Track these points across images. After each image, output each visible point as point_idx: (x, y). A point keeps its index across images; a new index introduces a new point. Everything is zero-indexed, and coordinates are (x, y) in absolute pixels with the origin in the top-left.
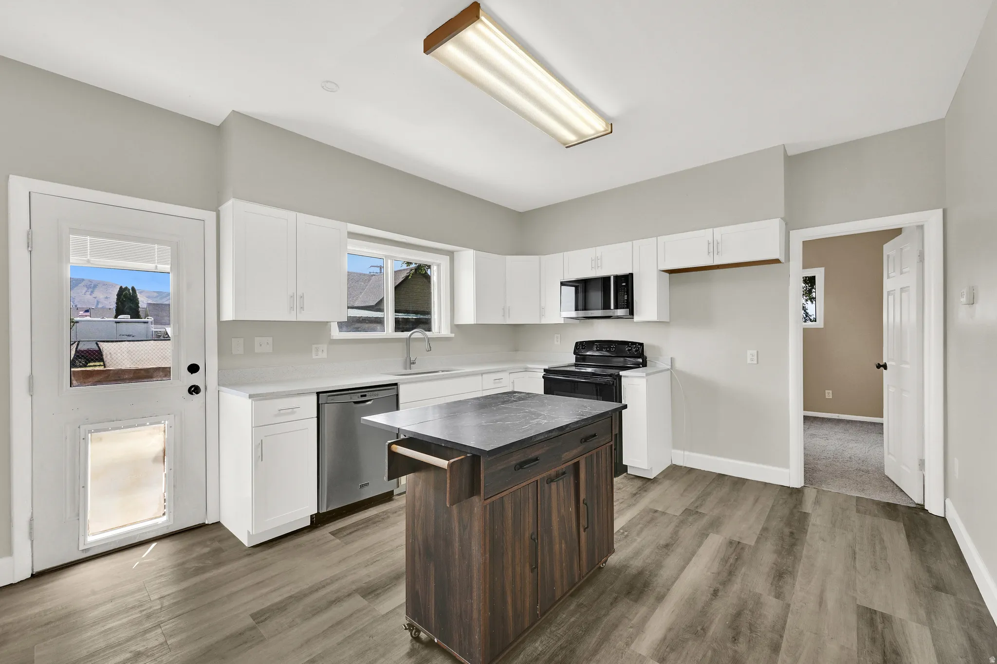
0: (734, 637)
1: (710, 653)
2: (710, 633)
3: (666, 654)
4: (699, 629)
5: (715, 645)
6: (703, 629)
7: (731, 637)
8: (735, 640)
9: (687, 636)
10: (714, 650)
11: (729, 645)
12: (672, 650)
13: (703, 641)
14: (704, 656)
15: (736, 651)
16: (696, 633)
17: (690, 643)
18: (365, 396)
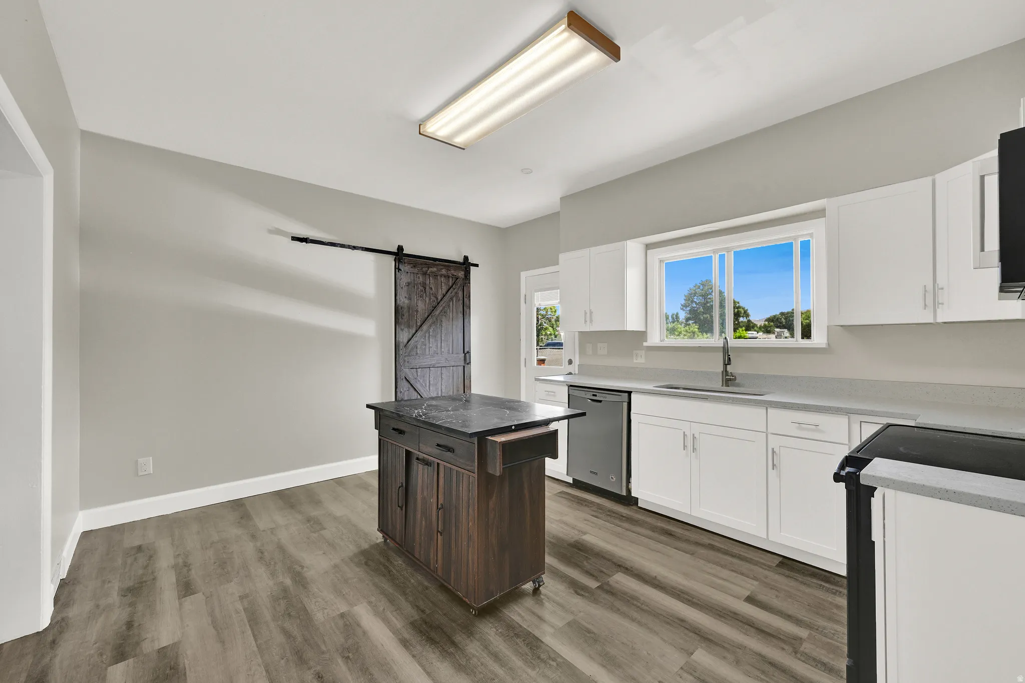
0: (322, 678)
1: (323, 648)
2: (340, 661)
3: (345, 620)
4: (350, 655)
5: (327, 656)
6: (348, 657)
7: (324, 675)
8: (319, 677)
9: (350, 641)
10: (323, 653)
11: (319, 668)
12: (345, 625)
13: (338, 650)
14: (324, 642)
15: (309, 669)
16: (348, 650)
17: (342, 640)
18: (596, 395)
